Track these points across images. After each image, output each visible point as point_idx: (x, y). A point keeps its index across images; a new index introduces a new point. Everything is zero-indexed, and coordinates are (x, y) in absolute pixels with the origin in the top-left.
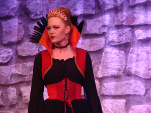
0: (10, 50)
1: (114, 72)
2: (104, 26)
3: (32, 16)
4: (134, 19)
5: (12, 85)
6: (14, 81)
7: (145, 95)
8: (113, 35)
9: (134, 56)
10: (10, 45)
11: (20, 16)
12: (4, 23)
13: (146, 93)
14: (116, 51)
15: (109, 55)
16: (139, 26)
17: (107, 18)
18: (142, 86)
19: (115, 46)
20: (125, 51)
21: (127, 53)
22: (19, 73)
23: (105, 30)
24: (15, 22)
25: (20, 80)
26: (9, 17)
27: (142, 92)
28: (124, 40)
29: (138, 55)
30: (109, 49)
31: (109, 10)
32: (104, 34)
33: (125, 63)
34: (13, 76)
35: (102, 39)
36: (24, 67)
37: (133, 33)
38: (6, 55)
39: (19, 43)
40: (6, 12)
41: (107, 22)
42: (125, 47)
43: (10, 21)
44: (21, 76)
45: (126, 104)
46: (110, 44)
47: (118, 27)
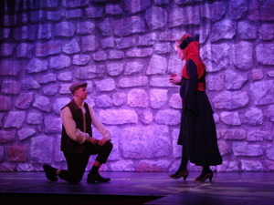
0: (88, 56)
1: (159, 71)
2: (152, 40)
3: (103, 34)
4: (172, 37)
5: (89, 79)
6: (90, 77)
8: (158, 47)
9: (173, 61)
10: (88, 53)
11: (96, 34)
12: (83, 38)
14: (160, 57)
15: (155, 60)
17: (154, 35)
19: (161, 55)
21: (168, 59)
23: (153, 43)
24: (91, 39)
26: (87, 34)
28: (165, 50)
30: (155, 56)
31: (155, 30)
32: (152, 46)
33: (166, 66)
34: (89, 73)
35: (150, 50)
36: (97, 68)
37: (172, 46)
38: (84, 59)
39: (95, 51)
40: (85, 31)
41: (154, 38)
42: (167, 55)
43: (88, 37)
44: (95, 73)
45: (168, 93)
46: (156, 52)
47: (161, 42)
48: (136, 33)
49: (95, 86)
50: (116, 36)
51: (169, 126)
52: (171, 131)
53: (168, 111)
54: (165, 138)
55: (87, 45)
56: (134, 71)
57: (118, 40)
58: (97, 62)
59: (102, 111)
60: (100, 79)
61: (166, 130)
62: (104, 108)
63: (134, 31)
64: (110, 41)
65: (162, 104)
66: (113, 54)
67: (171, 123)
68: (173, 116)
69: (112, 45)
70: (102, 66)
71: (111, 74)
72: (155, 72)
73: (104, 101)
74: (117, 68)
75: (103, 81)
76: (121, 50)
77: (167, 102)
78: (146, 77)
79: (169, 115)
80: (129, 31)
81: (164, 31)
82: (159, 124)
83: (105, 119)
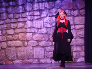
1: (29, 27)
2: (27, 15)
3: (9, 13)
4: (34, 14)
5: (4, 30)
6: (5, 29)
8: (29, 18)
9: (34, 23)
10: (3, 20)
11: (6, 13)
12: (1, 14)
14: (30, 21)
15: (28, 23)
16: (35, 16)
17: (27, 13)
18: (36, 30)
19: (30, 20)
21: (32, 22)
23: (27, 16)
24: (5, 14)
26: (3, 13)
27: (36, 32)
28: (32, 19)
30: (28, 21)
31: (28, 11)
33: (32, 24)
34: (4, 28)
35: (26, 19)
36: (7, 25)
37: (34, 17)
38: (2, 22)
39: (6, 19)
40: (2, 12)
41: (27, 14)
42: (32, 20)
43: (3, 14)
44: (6, 28)
45: (32, 34)
46: (28, 20)
47: (30, 16)
48: (21, 13)
49: (6, 32)
50: (14, 14)
51: (33, 46)
52: (33, 49)
53: (32, 41)
54: (31, 51)
55: (3, 17)
56: (21, 26)
58: (7, 23)
59: (9, 42)
60: (8, 29)
61: (31, 48)
62: (10, 41)
63: (20, 12)
64: (11, 16)
65: (30, 39)
68: (34, 43)
70: (8, 25)
71: (12, 28)
72: (28, 27)
73: (10, 38)
74: (14, 26)
75: (9, 31)
76: (16, 19)
77: (32, 38)
78: (25, 29)
80: (18, 12)
81: (31, 12)
82: (29, 46)
83: (10, 45)
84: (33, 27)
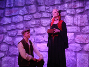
0: (31, 16)
2: (65, 8)
3: (39, 4)
4: (75, 6)
5: (31, 28)
6: (32, 26)
7: (80, 32)
8: (69, 11)
9: (76, 19)
10: (31, 14)
12: (29, 7)
13: (80, 31)
14: (70, 17)
16: (77, 8)
17: (66, 5)
18: (79, 29)
19: (70, 15)
20: (73, 17)
22: (34, 24)
25: (34, 26)
26: (31, 5)
28: (72, 13)
29: (77, 18)
30: (67, 16)
31: (67, 3)
32: (65, 11)
33: (73, 21)
35: (65, 13)
36: (36, 22)
37: (75, 10)
40: (30, 3)
42: (73, 15)
44: (35, 25)
45: (74, 35)
46: (68, 14)
47: (70, 8)
48: (57, 4)
49: (34, 31)
50: (46, 6)
52: (76, 55)
53: (74, 44)
54: (73, 58)
55: (31, 10)
57: (47, 7)
58: (36, 19)
59: (38, 44)
60: (37, 27)
61: (73, 54)
62: (40, 42)
63: (56, 3)
64: (43, 8)
65: (71, 41)
66: (45, 15)
67: (76, 51)
68: (77, 47)
69: (44, 10)
70: (38, 21)
71: (44, 25)
73: (40, 39)
74: (46, 22)
75: (39, 29)
76: (49, 13)
77: (74, 40)
79: (75, 46)
80: (53, 3)
81: (71, 3)
82: (70, 51)
83: (40, 48)
84: (75, 25)
